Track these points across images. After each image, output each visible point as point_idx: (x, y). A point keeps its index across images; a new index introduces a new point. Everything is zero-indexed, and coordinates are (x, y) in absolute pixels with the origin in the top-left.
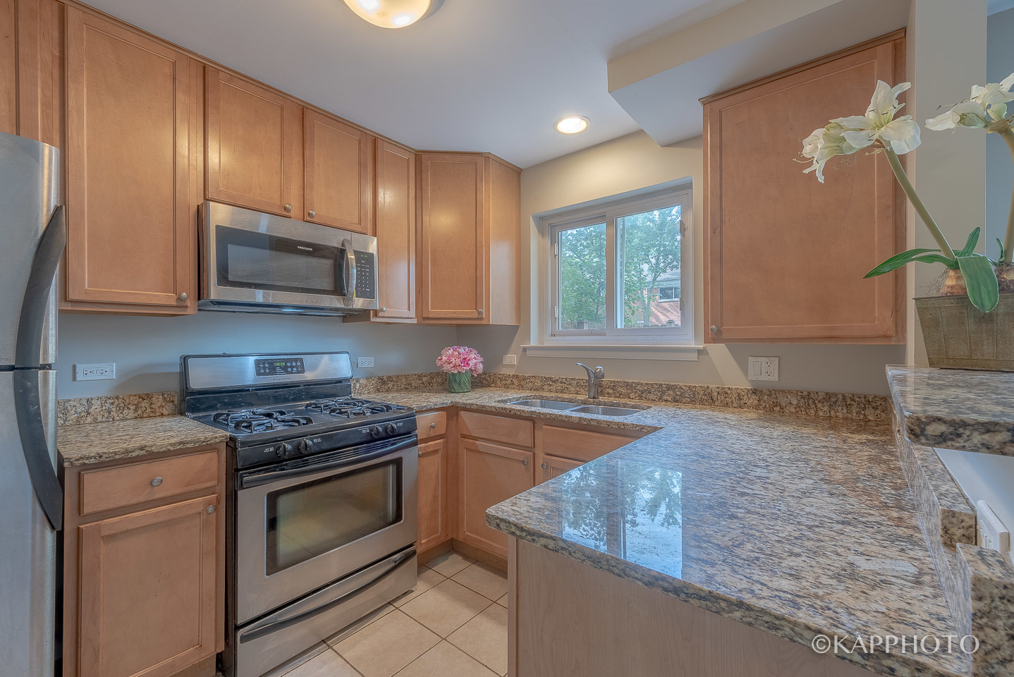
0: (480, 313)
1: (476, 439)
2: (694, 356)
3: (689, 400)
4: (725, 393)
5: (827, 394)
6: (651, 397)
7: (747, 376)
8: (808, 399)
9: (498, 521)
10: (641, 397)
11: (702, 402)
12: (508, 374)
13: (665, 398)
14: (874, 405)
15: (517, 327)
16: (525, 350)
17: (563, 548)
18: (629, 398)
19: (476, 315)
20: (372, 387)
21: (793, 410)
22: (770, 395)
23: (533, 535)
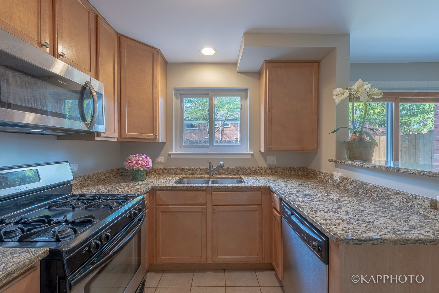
0: (156, 136)
1: (168, 205)
2: (249, 156)
3: (248, 173)
4: (260, 169)
5: (290, 167)
6: (234, 173)
7: (266, 163)
8: (285, 169)
9: (348, 241)
10: (230, 174)
11: (253, 173)
12: (160, 167)
13: (239, 173)
14: (301, 170)
15: (165, 143)
16: (170, 155)
17: (381, 242)
18: (225, 174)
19: (153, 137)
20: (78, 184)
21: (281, 174)
22: (274, 169)
23: (367, 241)
